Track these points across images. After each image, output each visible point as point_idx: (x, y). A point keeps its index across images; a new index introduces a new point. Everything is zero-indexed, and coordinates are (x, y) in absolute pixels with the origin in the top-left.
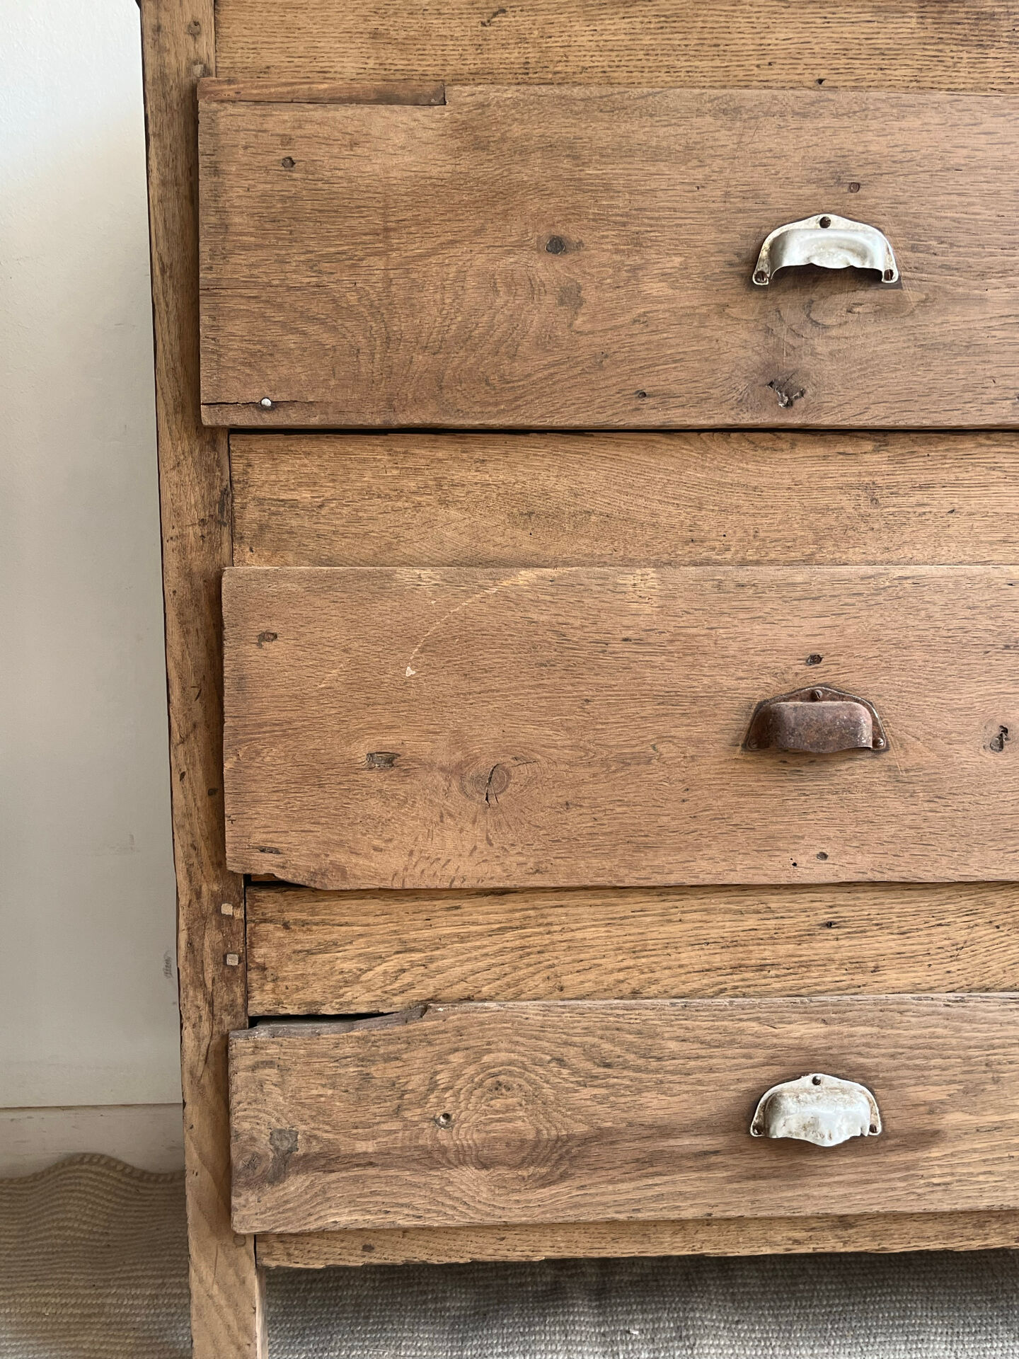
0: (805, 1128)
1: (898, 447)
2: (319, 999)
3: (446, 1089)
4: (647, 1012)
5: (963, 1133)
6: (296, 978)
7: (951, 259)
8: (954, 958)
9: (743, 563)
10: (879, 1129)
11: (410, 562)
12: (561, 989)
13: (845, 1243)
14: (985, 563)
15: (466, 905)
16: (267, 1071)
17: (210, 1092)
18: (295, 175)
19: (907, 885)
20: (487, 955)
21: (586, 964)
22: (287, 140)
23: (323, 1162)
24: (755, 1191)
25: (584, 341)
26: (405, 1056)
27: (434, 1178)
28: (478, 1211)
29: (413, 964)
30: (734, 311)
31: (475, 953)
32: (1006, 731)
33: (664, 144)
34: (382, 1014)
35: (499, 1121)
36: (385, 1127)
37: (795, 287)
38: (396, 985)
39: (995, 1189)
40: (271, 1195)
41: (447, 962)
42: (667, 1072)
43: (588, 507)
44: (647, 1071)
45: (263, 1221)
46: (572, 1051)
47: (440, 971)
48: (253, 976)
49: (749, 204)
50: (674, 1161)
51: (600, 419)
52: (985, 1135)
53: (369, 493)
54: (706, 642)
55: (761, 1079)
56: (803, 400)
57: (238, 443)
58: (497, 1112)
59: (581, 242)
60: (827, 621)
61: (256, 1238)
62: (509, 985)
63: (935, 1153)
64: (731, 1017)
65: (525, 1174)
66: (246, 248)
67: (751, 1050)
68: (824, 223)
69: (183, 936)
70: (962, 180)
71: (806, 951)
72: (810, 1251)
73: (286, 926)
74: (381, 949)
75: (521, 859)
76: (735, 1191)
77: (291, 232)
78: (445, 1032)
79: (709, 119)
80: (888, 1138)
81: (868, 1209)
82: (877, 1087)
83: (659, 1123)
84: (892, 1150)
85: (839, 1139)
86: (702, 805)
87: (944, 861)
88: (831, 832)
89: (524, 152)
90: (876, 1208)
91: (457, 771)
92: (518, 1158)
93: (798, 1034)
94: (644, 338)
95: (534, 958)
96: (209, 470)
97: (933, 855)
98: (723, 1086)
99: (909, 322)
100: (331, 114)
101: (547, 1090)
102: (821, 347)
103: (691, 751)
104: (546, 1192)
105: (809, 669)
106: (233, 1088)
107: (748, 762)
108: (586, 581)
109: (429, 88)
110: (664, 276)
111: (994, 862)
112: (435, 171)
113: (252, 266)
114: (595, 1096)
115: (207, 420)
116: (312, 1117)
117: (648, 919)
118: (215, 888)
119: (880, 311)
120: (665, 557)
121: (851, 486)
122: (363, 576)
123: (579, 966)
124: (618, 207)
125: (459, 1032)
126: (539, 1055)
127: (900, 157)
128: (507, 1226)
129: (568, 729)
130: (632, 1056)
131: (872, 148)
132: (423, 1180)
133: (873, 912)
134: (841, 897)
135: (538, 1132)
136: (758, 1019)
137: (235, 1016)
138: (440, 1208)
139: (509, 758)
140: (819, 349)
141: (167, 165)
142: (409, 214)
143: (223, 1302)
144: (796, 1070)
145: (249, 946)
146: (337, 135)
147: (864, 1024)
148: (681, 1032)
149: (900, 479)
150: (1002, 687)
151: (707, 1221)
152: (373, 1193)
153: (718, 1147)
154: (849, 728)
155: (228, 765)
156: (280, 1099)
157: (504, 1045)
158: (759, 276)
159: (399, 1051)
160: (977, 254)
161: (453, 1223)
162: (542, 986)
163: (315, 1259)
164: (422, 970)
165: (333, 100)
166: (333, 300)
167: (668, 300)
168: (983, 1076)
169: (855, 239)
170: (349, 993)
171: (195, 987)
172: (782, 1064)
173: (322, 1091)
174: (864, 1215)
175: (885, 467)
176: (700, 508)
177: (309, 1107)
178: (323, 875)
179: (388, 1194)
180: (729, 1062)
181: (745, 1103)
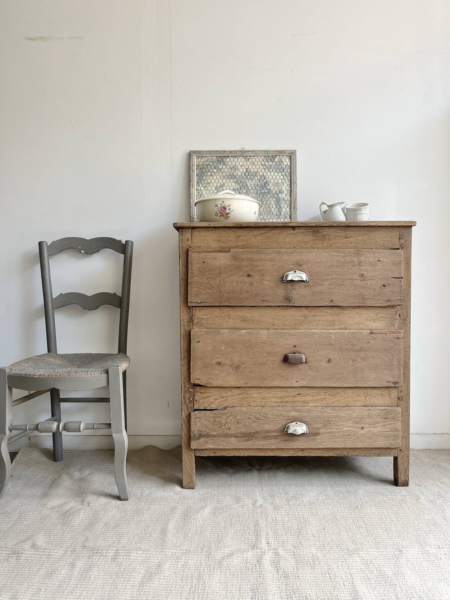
0: (294, 431)
1: (309, 309)
2: (206, 406)
3: (229, 423)
4: (265, 410)
5: (324, 433)
6: (202, 403)
7: (318, 278)
8: (322, 401)
9: (282, 329)
10: (308, 432)
11: (223, 329)
12: (250, 405)
13: (303, 454)
14: (326, 329)
15: (233, 390)
16: (197, 419)
17: (187, 423)
18: (205, 264)
19: (313, 387)
20: (236, 399)
21: (255, 401)
22: (203, 259)
23: (207, 436)
24: (285, 443)
25: (254, 291)
26: (222, 417)
27: (227, 439)
28: (235, 446)
29: (223, 400)
30: (279, 287)
31: (234, 399)
32: (330, 359)
33: (267, 258)
34: (217, 409)
35: (239, 429)
36: (218, 430)
37: (290, 282)
38: (220, 404)
39: (330, 444)
40: (198, 442)
41: (229, 400)
42: (269, 421)
43: (255, 319)
44: (265, 420)
45: (196, 447)
46: (252, 417)
47: (228, 402)
48: (195, 402)
49: (282, 268)
50: (270, 437)
51: (256, 305)
52: (328, 434)
53: (216, 317)
54: (275, 343)
55: (286, 422)
56: (292, 301)
57: (194, 308)
58: (238, 427)
59: (253, 275)
60: (297, 340)
61: (195, 450)
62: (240, 405)
63: (319, 437)
64: (281, 411)
65: (243, 439)
66: (196, 276)
67: (284, 417)
68: (295, 272)
69: (182, 395)
70: (319, 264)
71: (295, 399)
72: (296, 456)
73: (201, 393)
74: (217, 397)
75: (243, 382)
76: (281, 443)
77: (204, 274)
78: (229, 413)
79: (275, 254)
80: (310, 434)
81: (306, 447)
82: (308, 424)
83: (268, 430)
84: (311, 436)
85: (300, 433)
86: (275, 372)
87: (319, 383)
88: (298, 377)
89: (244, 260)
90: (308, 447)
91: (231, 366)
92: (242, 436)
93: (293, 414)
94: (264, 291)
95: (245, 400)
96: (189, 313)
97: (317, 382)
98: (279, 424)
99: (310, 288)
100: (211, 254)
101: (247, 424)
103: (273, 362)
104: (247, 442)
105: (294, 348)
106: (191, 422)
107: (283, 365)
108: (254, 332)
109: (227, 249)
110: (267, 280)
111: (328, 383)
112: (228, 263)
113: (197, 279)
114: (256, 425)
115: (189, 305)
116: (205, 428)
117: (266, 393)
118: (188, 386)
119: (305, 286)
120: (268, 328)
121: (301, 316)
122: (215, 331)
123: (253, 401)
124: (259, 269)
125: (231, 413)
126: (246, 417)
127: (308, 260)
128: (240, 449)
130: (263, 418)
131: (303, 259)
132: (225, 440)
133: (307, 392)
134: (301, 389)
135: (246, 431)
136: (286, 411)
137: (191, 409)
138: (228, 445)
139: (241, 363)
140: (294, 293)
141: (183, 262)
142: (224, 270)
143: (188, 462)
144: (292, 421)
145: (194, 396)
146: (212, 258)
147: (305, 412)
148: (271, 413)
149: (310, 314)
150: (329, 352)
151: (277, 449)
152: (216, 442)
153: (279, 435)
154: (301, 359)
155: (191, 364)
156: (199, 424)
157: (239, 415)
158: (284, 281)
159: (221, 416)
160: (322, 277)
161: (230, 448)
162: (247, 405)
163: (205, 454)
164: (225, 401)
165: (211, 252)
166: (211, 285)
167: (268, 285)
168: (327, 423)
169: (301, 275)
170: (212, 405)
171: (184, 404)
172: (290, 420)
173: (207, 423)
174: (306, 449)
175: (307, 312)
176: (274, 319)
177: (205, 426)
178: (208, 384)
179: (219, 442)
180: (281, 419)
181: (284, 427)
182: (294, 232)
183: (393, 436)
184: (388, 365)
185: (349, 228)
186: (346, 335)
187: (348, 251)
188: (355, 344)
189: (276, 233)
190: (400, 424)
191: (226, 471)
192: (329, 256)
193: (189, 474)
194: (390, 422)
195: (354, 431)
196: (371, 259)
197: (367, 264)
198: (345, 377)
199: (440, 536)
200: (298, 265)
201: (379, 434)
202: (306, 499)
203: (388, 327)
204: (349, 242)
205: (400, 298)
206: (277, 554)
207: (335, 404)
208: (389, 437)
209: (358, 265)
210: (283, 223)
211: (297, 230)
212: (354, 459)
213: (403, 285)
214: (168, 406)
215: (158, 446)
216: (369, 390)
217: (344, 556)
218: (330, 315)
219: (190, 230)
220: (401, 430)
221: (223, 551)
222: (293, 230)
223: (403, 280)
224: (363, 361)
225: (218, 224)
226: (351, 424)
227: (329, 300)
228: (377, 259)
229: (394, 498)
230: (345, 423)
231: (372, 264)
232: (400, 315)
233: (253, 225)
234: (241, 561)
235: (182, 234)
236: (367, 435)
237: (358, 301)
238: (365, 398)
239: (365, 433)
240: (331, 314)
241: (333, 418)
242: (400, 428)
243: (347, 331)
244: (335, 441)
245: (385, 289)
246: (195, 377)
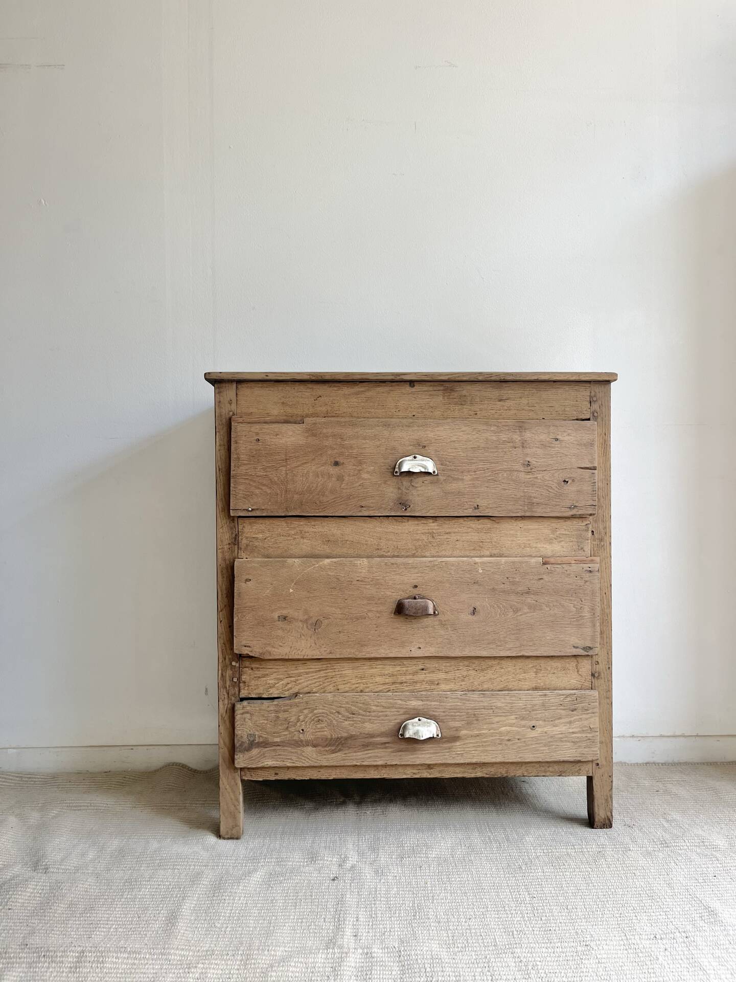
0: (415, 734)
1: (440, 521)
2: (262, 692)
3: (302, 721)
4: (365, 697)
5: (467, 737)
6: (255, 685)
7: (453, 468)
8: (463, 681)
9: (394, 556)
10: (440, 735)
11: (291, 557)
12: (338, 690)
13: (430, 774)
14: (468, 557)
15: (309, 663)
16: (247, 715)
17: (228, 722)
18: (260, 444)
19: (446, 658)
20: (314, 679)
21: (345, 682)
22: (257, 434)
23: (263, 744)
24: (400, 756)
25: (344, 491)
27: (298, 750)
28: (312, 761)
29: (291, 681)
30: (389, 483)
31: (311, 678)
32: (475, 609)
33: (368, 434)
34: (282, 698)
35: (319, 732)
36: (283, 733)
37: (407, 475)
38: (286, 688)
39: (478, 756)
40: (247, 755)
41: (302, 681)
42: (372, 716)
43: (346, 539)
44: (367, 716)
45: (245, 763)
46: (342, 709)
47: (300, 684)
48: (242, 685)
49: (393, 452)
50: (375, 745)
51: (349, 513)
52: (474, 738)
53: (279, 535)
54: (382, 581)
55: (402, 719)
56: (410, 508)
57: (240, 520)
58: (319, 729)
59: (343, 463)
60: (419, 575)
61: (241, 769)
62: (322, 689)
63: (458, 744)
64: (393, 699)
65: (327, 749)
66: (244, 464)
67: (399, 710)
68: (415, 458)
69: (220, 672)
70: (456, 445)
71: (416, 678)
72: (419, 777)
73: (252, 669)
74: (281, 676)
76: (395, 756)
77: (258, 460)
78: (302, 703)
79: (381, 427)
80: (443, 738)
81: (437, 762)
82: (440, 722)
83: (370, 733)
84: (445, 742)
85: (426, 737)
86: (382, 632)
87: (458, 650)
88: (422, 640)
89: (327, 436)
90: (440, 762)
91: (306, 621)
92: (325, 744)
93: (413, 704)
94: (362, 490)
95: (330, 680)
96: (232, 528)
97: (454, 648)
98: (390, 721)
99: (441, 486)
100: (270, 426)
101: (334, 722)
103: (378, 615)
104: (334, 755)
105: (414, 589)
106: (236, 720)
107: (395, 618)
108: (346, 563)
109: (299, 419)
110: (368, 472)
111: (473, 650)
112: (301, 443)
113: (246, 470)
114: (350, 724)
115: (232, 515)
116: (260, 730)
117: (366, 667)
118: (230, 657)
119: (432, 483)
120: (370, 555)
121: (426, 533)
122: (278, 561)
124: (354, 452)
125: (307, 703)
126: (332, 710)
127: (437, 438)
128: (321, 767)
129: (340, 608)
130: (362, 711)
131: (429, 436)
132: (295, 751)
133: (436, 665)
134: (426, 661)
135: (332, 735)
136: (401, 699)
137: (236, 698)
138: (300, 760)
139: (322, 617)
140: (414, 494)
141: (221, 440)
142: (292, 455)
143: (230, 791)
144: (413, 716)
145: (240, 675)
146: (272, 432)
147: (434, 701)
148: (376, 704)
149: (441, 531)
150: (473, 595)
151: (385, 766)
152: (279, 755)
153: (387, 741)
154: (426, 608)
155: (235, 620)
156: (251, 724)
157: (321, 707)
158: (396, 473)
159: (288, 709)
160: (460, 466)
161: (304, 765)
162: (332, 689)
163: (260, 777)
164: (294, 683)
165: (271, 422)
166: (270, 479)
167: (369, 479)
168: (473, 719)
169: (424, 463)
170: (271, 691)
171: (223, 689)
172: (409, 714)
173: (264, 721)
174: (436, 764)
175: (436, 527)
176: (380, 539)
177: (260, 727)
178: (264, 654)
179: (284, 755)
180: (392, 713)
181: (397, 727)
182: (413, 390)
183: (586, 740)
184: (574, 618)
185: (504, 385)
186: (501, 567)
187: (504, 424)
188: (518, 582)
189: (383, 392)
190: (597, 719)
191: (301, 805)
192: (472, 432)
193: (231, 812)
194: (581, 717)
195: (518, 732)
196: (543, 437)
197: (536, 446)
198: (502, 639)
199: (659, 917)
200: (419, 445)
201: (561, 738)
202: (433, 854)
203: (573, 553)
204: (506, 408)
205: (591, 502)
206: (368, 955)
207: (485, 686)
209: (521, 447)
210: (393, 375)
211: (417, 388)
212: (524, 781)
213: (596, 481)
214: (206, 693)
216: (542, 662)
217: (488, 957)
218: (474, 532)
219: (234, 385)
220: (598, 730)
221: (273, 953)
222: (410, 386)
223: (598, 471)
224: (532, 611)
226: (514, 721)
227: (472, 507)
228: (552, 436)
229: (585, 850)
230: (504, 719)
231: (544, 446)
232: (593, 532)
233: (341, 378)
234: (303, 970)
235: (219, 393)
236: (540, 740)
237: (521, 508)
238: (536, 674)
239: (537, 735)
240: (478, 531)
241: (483, 710)
242: (597, 725)
243: (503, 560)
244: (487, 751)
245: (566, 487)
246: (241, 642)
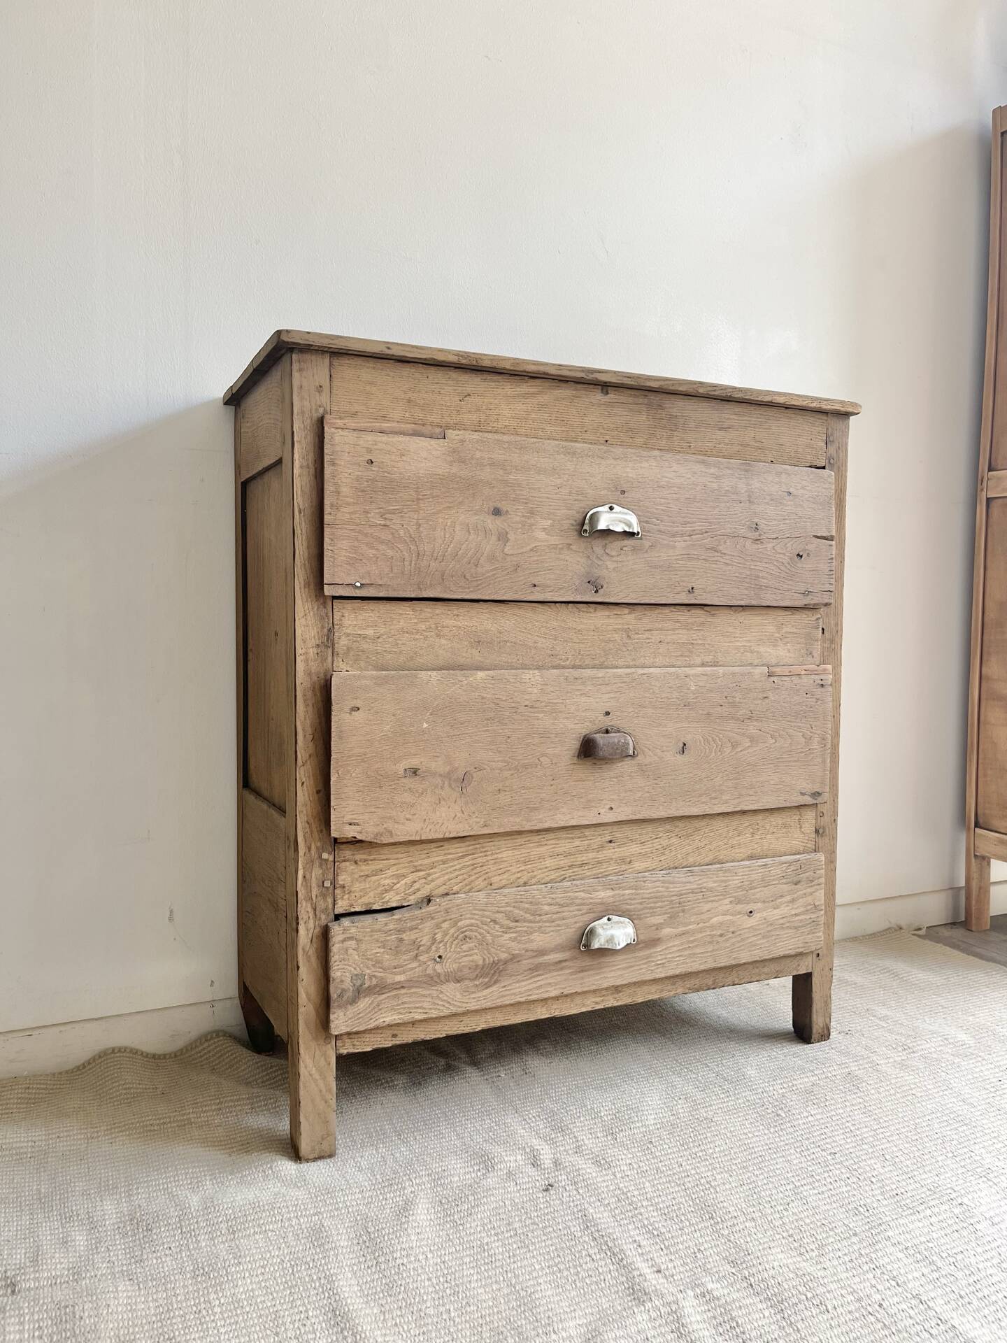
0: (607, 941)
1: (639, 611)
2: (372, 901)
3: (440, 942)
4: (536, 892)
5: (670, 938)
6: (360, 891)
7: (662, 528)
8: (663, 854)
9: (576, 667)
10: (636, 940)
11: (423, 668)
12: (491, 885)
13: (617, 1001)
14: (674, 666)
15: (447, 845)
16: (350, 943)
17: (313, 960)
18: (374, 469)
20: (456, 870)
21: (502, 871)
22: (369, 451)
23: (378, 989)
24: (583, 978)
25: (508, 559)
26: (420, 927)
27: (434, 991)
28: (454, 1006)
29: (420, 878)
30: (574, 547)
31: (450, 870)
32: (685, 745)
33: (543, 466)
34: (404, 907)
35: (466, 956)
36: (410, 966)
37: (600, 538)
38: (411, 890)
39: (683, 963)
40: (352, 1010)
41: (437, 875)
42: (543, 922)
43: (506, 638)
44: (534, 922)
45: (346, 1026)
46: (501, 915)
48: (338, 891)
49: (580, 498)
50: (546, 968)
51: (514, 597)
52: (679, 938)
53: (403, 631)
54: (561, 706)
55: (587, 920)
56: (602, 589)
57: (338, 604)
58: (465, 951)
59: (507, 511)
60: (612, 695)
61: (341, 1037)
62: (466, 885)
63: (658, 949)
64: (571, 891)
65: (478, 983)
66: (348, 504)
67: (581, 907)
68: (611, 508)
69: (301, 873)
70: (665, 492)
71: (601, 855)
72: (603, 1007)
73: (356, 862)
74: (404, 871)
75: (478, 820)
77: (371, 498)
78: (439, 912)
79: (562, 456)
80: (640, 944)
81: (629, 981)
82: (635, 919)
83: (540, 949)
84: (640, 950)
85: (623, 945)
86: (560, 787)
87: (661, 807)
88: (615, 797)
89: (482, 465)
90: (634, 980)
91: (448, 776)
92: (474, 975)
93: (601, 897)
94: (536, 558)
95: (478, 870)
96: (322, 618)
97: (656, 804)
98: (568, 926)
99: (646, 555)
100: (390, 439)
101: (489, 938)
102: (611, 565)
103: (555, 760)
104: (487, 991)
105: (605, 718)
106: (330, 955)
107: (579, 764)
108: (508, 677)
109: (438, 430)
110: (544, 529)
111: (680, 807)
112: (441, 472)
113: (350, 514)
114: (511, 938)
115: (326, 594)
116: (373, 965)
117: (531, 845)
118: (320, 845)
119: (634, 549)
120: (542, 665)
121: (619, 630)
122: (403, 676)
123: (500, 872)
124: (524, 495)
125: (447, 911)
126: (485, 919)
127: (640, 480)
128: (465, 1013)
129: (500, 751)
130: (529, 916)
131: (630, 475)
132: (428, 992)
133: (630, 834)
134: (615, 829)
136: (583, 891)
137: (328, 915)
138: (436, 1007)
139: (472, 768)
140: (609, 566)
141: (304, 458)
142: (429, 492)
143: (317, 1075)
144: (601, 914)
145: (335, 875)
146: (395, 451)
147: (630, 888)
148: (550, 901)
149: (639, 626)
150: (683, 725)
151: (559, 997)
152: (403, 1003)
153: (565, 958)
154: (624, 746)
155: (332, 779)
156: (357, 957)
157: (468, 916)
158: (586, 529)
159: (418, 924)
160: (671, 526)
161: (442, 1014)
162: (482, 884)
163: (366, 1045)
164: (424, 881)
165: (392, 433)
166: (393, 534)
167: (546, 540)
168: (677, 909)
169: (628, 517)
170: (387, 897)
171: (306, 901)
172: (594, 912)
173: (378, 950)
174: (627, 985)
175: (634, 621)
176: (555, 640)
177: (372, 960)
178: (381, 835)
179: (410, 1002)
180: (571, 914)
181: (579, 933)
182: (607, 399)
183: (810, 923)
184: (802, 752)
186: (718, 681)
187: (726, 465)
188: (739, 703)
189: (563, 399)
190: (822, 892)
192: (686, 473)
193: (319, 1114)
194: (804, 891)
195: (733, 923)
196: (773, 488)
197: (764, 501)
198: (717, 788)
200: (617, 489)
201: (783, 924)
203: (802, 660)
204: (727, 440)
205: (827, 587)
207: (691, 860)
208: (802, 926)
209: (747, 502)
210: (583, 371)
211: (612, 396)
213: (835, 556)
214: (171, 919)
215: (137, 1047)
216: (760, 817)
218: (683, 629)
219: (327, 359)
220: (823, 908)
222: (602, 392)
223: (834, 543)
224: (754, 745)
225: (412, 350)
226: (729, 907)
227: (685, 589)
228: (784, 488)
230: (715, 904)
231: (775, 501)
232: (823, 629)
233: (507, 366)
235: (301, 370)
236: (759, 930)
237: (746, 592)
238: (753, 836)
239: (754, 924)
240: (688, 627)
241: (690, 895)
242: (823, 902)
243: (721, 670)
244: (694, 954)
245: (800, 564)
246: (343, 817)
